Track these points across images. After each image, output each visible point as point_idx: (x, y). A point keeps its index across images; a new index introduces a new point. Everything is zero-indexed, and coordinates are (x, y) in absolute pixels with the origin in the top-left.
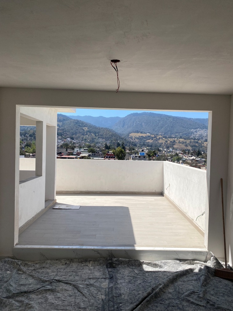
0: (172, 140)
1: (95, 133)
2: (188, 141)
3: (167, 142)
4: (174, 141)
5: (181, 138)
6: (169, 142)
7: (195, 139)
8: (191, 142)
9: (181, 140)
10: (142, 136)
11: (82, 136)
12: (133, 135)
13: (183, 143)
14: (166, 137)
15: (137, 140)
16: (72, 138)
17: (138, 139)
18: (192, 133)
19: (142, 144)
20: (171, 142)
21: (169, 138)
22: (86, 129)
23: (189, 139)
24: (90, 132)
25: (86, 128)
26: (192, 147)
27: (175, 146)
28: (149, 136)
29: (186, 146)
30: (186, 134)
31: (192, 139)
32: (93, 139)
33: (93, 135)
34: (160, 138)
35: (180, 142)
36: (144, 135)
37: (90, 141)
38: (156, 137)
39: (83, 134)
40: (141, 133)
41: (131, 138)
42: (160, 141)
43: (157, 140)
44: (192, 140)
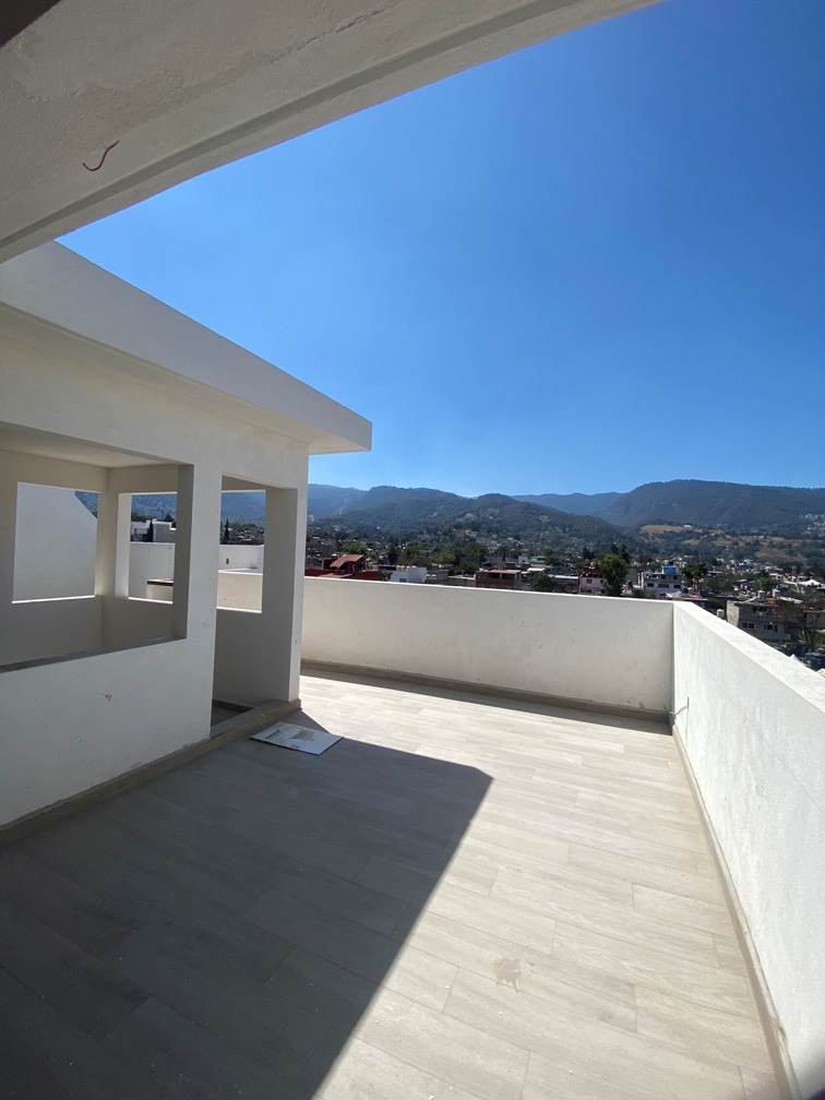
0: (749, 539)
1: (563, 527)
2: (796, 544)
3: (736, 544)
4: (757, 542)
5: (775, 534)
6: (741, 544)
7: (817, 538)
8: (804, 545)
9: (777, 539)
10: (672, 532)
11: (537, 533)
12: (649, 529)
13: (784, 547)
14: (733, 534)
15: (659, 541)
16: (517, 538)
17: (661, 536)
18: (808, 522)
19: (672, 547)
20: (748, 544)
21: (742, 534)
23: (797, 536)
24: (553, 525)
26: (808, 556)
27: (758, 555)
28: (689, 532)
29: (791, 553)
30: (790, 525)
31: (808, 536)
33: (559, 530)
34: (717, 536)
35: (772, 545)
36: (677, 529)
38: (707, 533)
39: (539, 530)
40: (670, 524)
41: (646, 535)
42: (719, 542)
43: (710, 539)
44: (809, 541)
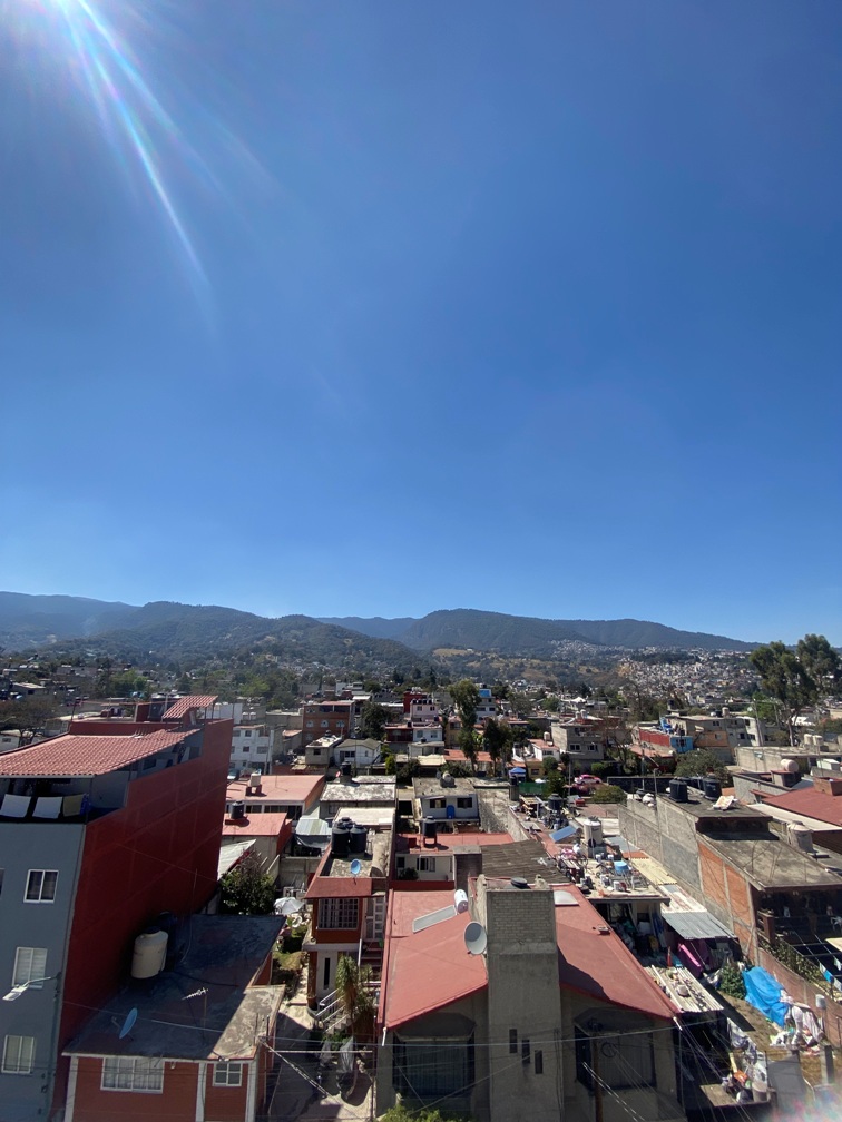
0: (516, 661)
1: (367, 651)
2: (549, 665)
3: (508, 665)
4: (522, 665)
5: (534, 657)
6: (511, 666)
7: (561, 660)
8: (554, 666)
9: (535, 662)
10: (458, 655)
11: (342, 657)
12: (441, 652)
13: (540, 668)
14: (504, 657)
15: (449, 663)
17: (450, 659)
18: (554, 647)
19: (460, 669)
20: (516, 666)
21: (511, 657)
22: (349, 642)
23: (549, 659)
24: (357, 649)
25: (350, 640)
26: (558, 676)
27: (525, 675)
28: (472, 655)
29: (547, 673)
30: (542, 650)
31: (555, 659)
32: (363, 661)
33: (362, 653)
34: (493, 658)
35: (532, 667)
36: (462, 653)
37: (358, 666)
38: (485, 656)
39: (344, 654)
40: (457, 648)
41: (438, 658)
42: (495, 665)
43: (488, 662)
44: (557, 663)
